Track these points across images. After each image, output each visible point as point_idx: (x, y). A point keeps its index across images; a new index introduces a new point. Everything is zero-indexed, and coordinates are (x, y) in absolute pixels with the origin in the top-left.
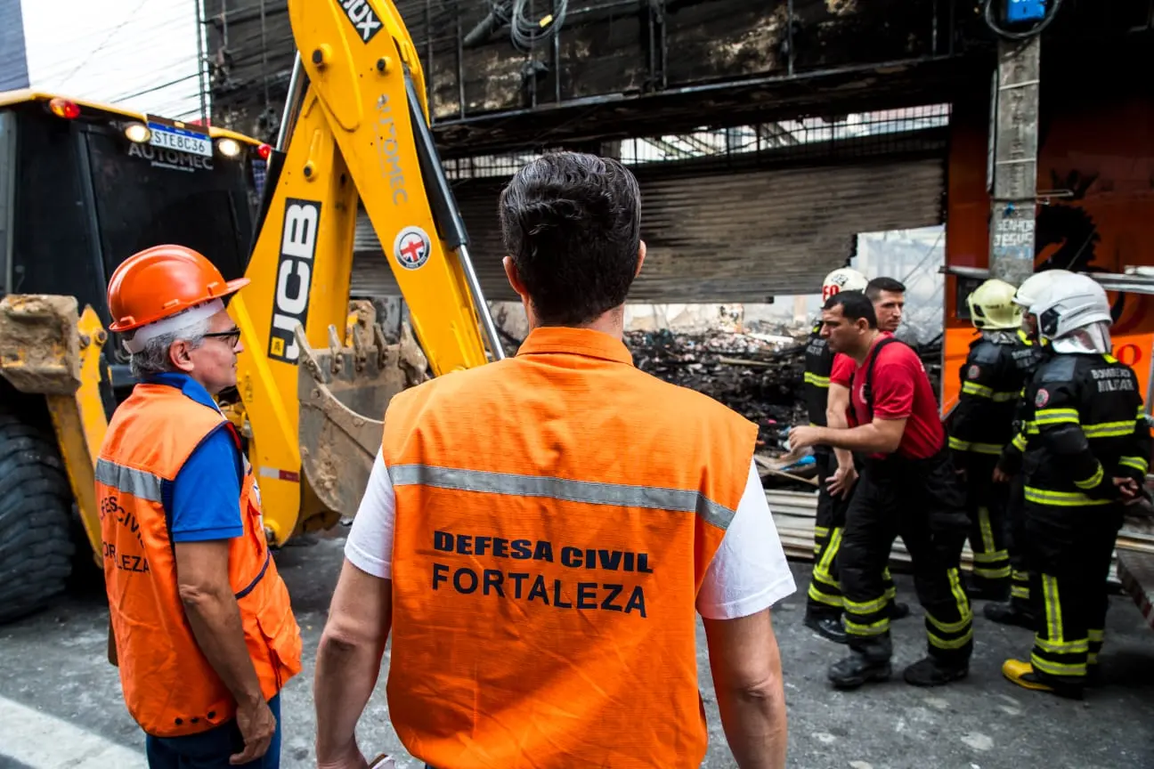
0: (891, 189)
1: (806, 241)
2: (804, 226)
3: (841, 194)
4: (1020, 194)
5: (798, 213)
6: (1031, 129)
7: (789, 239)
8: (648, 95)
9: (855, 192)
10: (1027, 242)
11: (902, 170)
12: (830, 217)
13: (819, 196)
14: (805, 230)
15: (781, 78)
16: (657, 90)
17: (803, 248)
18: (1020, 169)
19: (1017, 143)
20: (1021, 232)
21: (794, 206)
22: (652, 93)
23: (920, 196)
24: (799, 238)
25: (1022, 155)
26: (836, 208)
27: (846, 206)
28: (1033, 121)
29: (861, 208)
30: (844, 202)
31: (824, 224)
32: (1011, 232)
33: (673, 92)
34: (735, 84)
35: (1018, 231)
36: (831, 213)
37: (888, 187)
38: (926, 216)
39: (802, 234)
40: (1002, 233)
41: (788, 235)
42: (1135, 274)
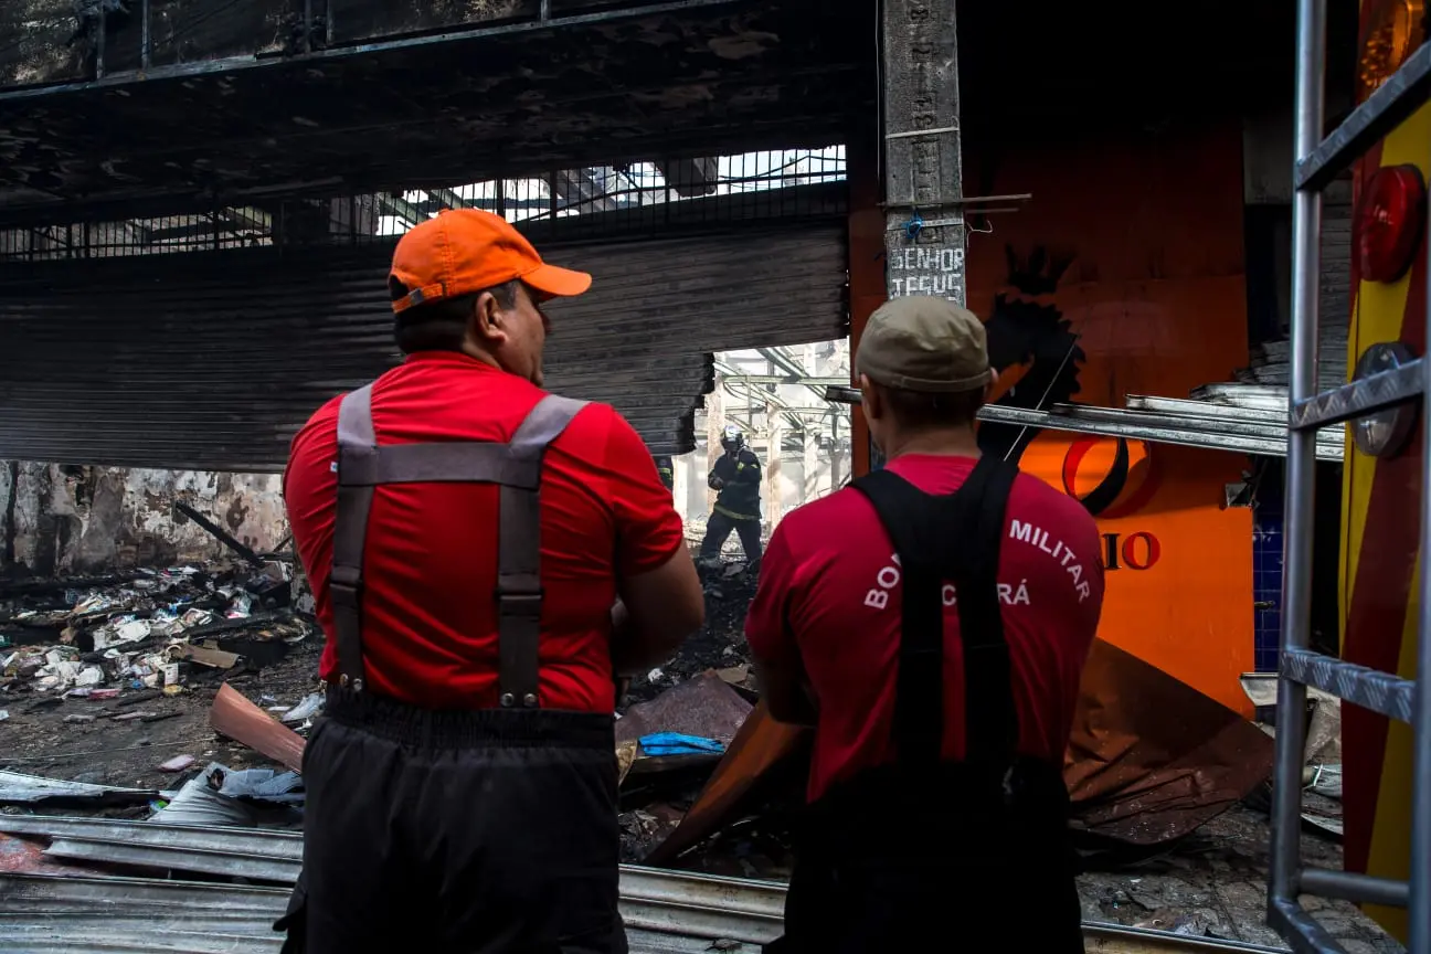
0: (762, 277)
1: (631, 365)
2: (627, 340)
3: (683, 285)
4: (934, 195)
5: (616, 319)
6: (946, 71)
7: (604, 364)
8: (300, 57)
9: (706, 283)
10: (952, 293)
11: (780, 246)
12: (667, 323)
13: (651, 289)
14: (629, 347)
15: (527, 26)
16: (314, 49)
17: (626, 377)
18: (931, 147)
19: (923, 98)
20: (939, 273)
21: (611, 306)
22: (308, 53)
23: (809, 288)
24: (619, 360)
25: (933, 121)
26: (677, 308)
27: (692, 306)
28: (949, 56)
29: (716, 309)
30: (690, 298)
31: (660, 337)
32: (921, 272)
33: (343, 51)
34: (449, 37)
35: (934, 271)
36: (668, 318)
37: (757, 273)
38: (819, 322)
39: (623, 354)
40: (904, 274)
41: (603, 356)
42: (1143, 409)
